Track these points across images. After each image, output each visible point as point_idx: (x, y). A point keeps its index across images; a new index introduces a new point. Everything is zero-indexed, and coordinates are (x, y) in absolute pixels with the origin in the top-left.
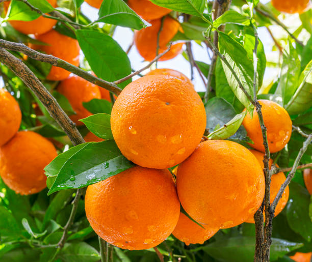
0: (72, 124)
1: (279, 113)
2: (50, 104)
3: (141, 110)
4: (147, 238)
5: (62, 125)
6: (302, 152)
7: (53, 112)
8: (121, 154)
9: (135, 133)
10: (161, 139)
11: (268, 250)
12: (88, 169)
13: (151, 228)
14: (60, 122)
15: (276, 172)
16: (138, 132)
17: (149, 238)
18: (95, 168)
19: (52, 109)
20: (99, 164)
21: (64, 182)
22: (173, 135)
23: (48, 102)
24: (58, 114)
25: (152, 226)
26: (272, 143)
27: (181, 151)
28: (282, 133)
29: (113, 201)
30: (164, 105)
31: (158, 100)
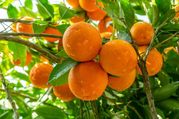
0: (58, 59)
2: (46, 54)
3: (69, 36)
5: (54, 60)
7: (48, 57)
10: (79, 44)
12: (61, 71)
13: (92, 85)
14: (53, 60)
17: (93, 90)
18: (64, 69)
19: (48, 55)
21: (52, 78)
23: (45, 53)
24: (51, 57)
25: (92, 84)
26: (145, 38)
27: (91, 48)
28: (147, 32)
29: (74, 79)
30: (76, 31)
31: (74, 30)
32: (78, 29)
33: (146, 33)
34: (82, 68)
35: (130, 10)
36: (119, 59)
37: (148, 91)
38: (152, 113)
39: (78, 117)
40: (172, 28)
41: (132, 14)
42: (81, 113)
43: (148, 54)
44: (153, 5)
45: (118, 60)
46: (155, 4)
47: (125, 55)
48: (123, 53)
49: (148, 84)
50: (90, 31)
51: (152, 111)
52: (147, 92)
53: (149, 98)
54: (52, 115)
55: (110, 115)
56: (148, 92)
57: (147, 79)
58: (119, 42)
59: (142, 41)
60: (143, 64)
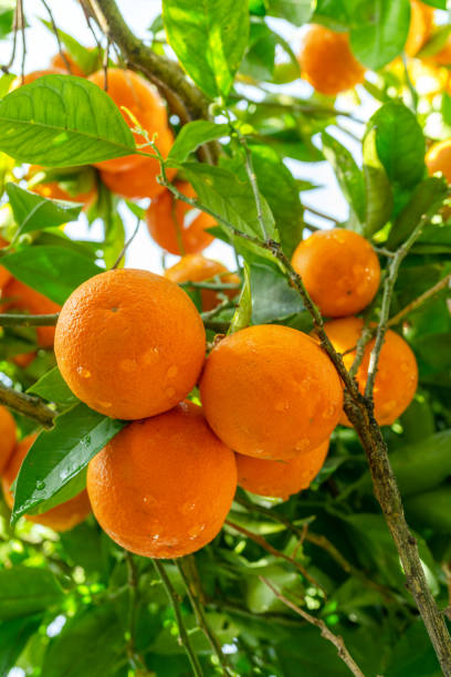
0: (31, 401)
1: (342, 241)
3: (82, 334)
4: (189, 528)
6: (389, 283)
8: (104, 416)
9: (88, 375)
10: (127, 366)
11: (385, 461)
12: (60, 460)
15: (370, 336)
16: (91, 372)
17: (192, 525)
18: (71, 453)
20: (73, 446)
21: (29, 497)
22: (144, 350)
26: (349, 293)
27: (173, 372)
28: (357, 270)
29: (117, 491)
30: (110, 314)
31: (100, 310)
32: (114, 306)
33: (351, 274)
34: (141, 444)
35: (285, 184)
36: (280, 407)
37: (396, 515)
38: (419, 598)
39: (122, 590)
40: (434, 240)
41: (291, 199)
42: (130, 579)
43: (376, 370)
44: (368, 168)
45: (280, 412)
46: (376, 164)
47: (303, 390)
48: (295, 383)
49: (392, 491)
50: (162, 308)
51: (418, 589)
52: (389, 517)
53: (402, 543)
54: (19, 597)
55: (239, 574)
56: (395, 519)
57: (386, 471)
58: (273, 342)
59: (342, 302)
60: (366, 413)
